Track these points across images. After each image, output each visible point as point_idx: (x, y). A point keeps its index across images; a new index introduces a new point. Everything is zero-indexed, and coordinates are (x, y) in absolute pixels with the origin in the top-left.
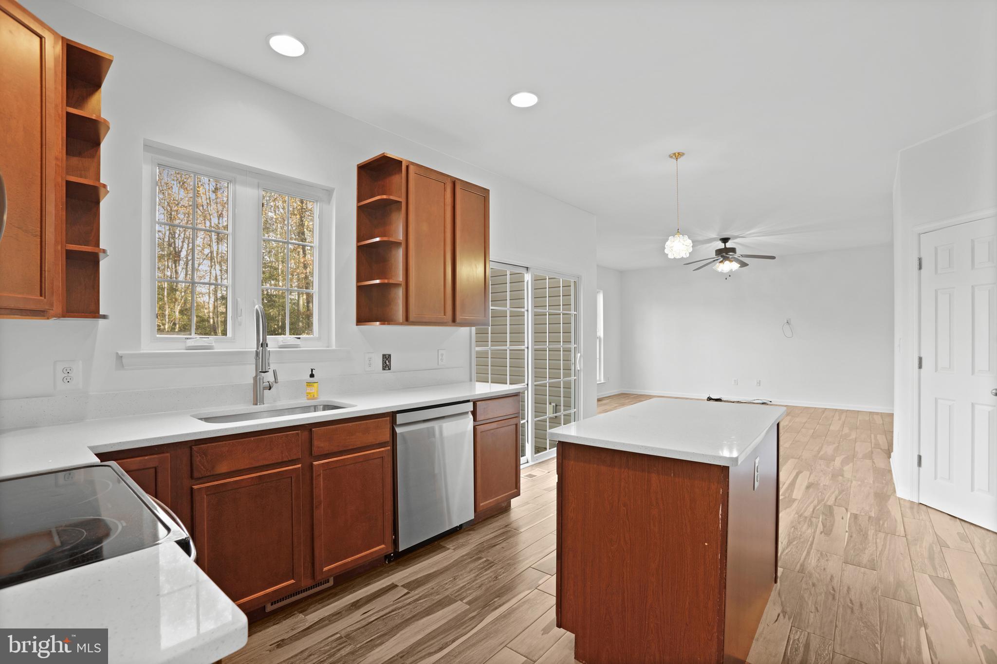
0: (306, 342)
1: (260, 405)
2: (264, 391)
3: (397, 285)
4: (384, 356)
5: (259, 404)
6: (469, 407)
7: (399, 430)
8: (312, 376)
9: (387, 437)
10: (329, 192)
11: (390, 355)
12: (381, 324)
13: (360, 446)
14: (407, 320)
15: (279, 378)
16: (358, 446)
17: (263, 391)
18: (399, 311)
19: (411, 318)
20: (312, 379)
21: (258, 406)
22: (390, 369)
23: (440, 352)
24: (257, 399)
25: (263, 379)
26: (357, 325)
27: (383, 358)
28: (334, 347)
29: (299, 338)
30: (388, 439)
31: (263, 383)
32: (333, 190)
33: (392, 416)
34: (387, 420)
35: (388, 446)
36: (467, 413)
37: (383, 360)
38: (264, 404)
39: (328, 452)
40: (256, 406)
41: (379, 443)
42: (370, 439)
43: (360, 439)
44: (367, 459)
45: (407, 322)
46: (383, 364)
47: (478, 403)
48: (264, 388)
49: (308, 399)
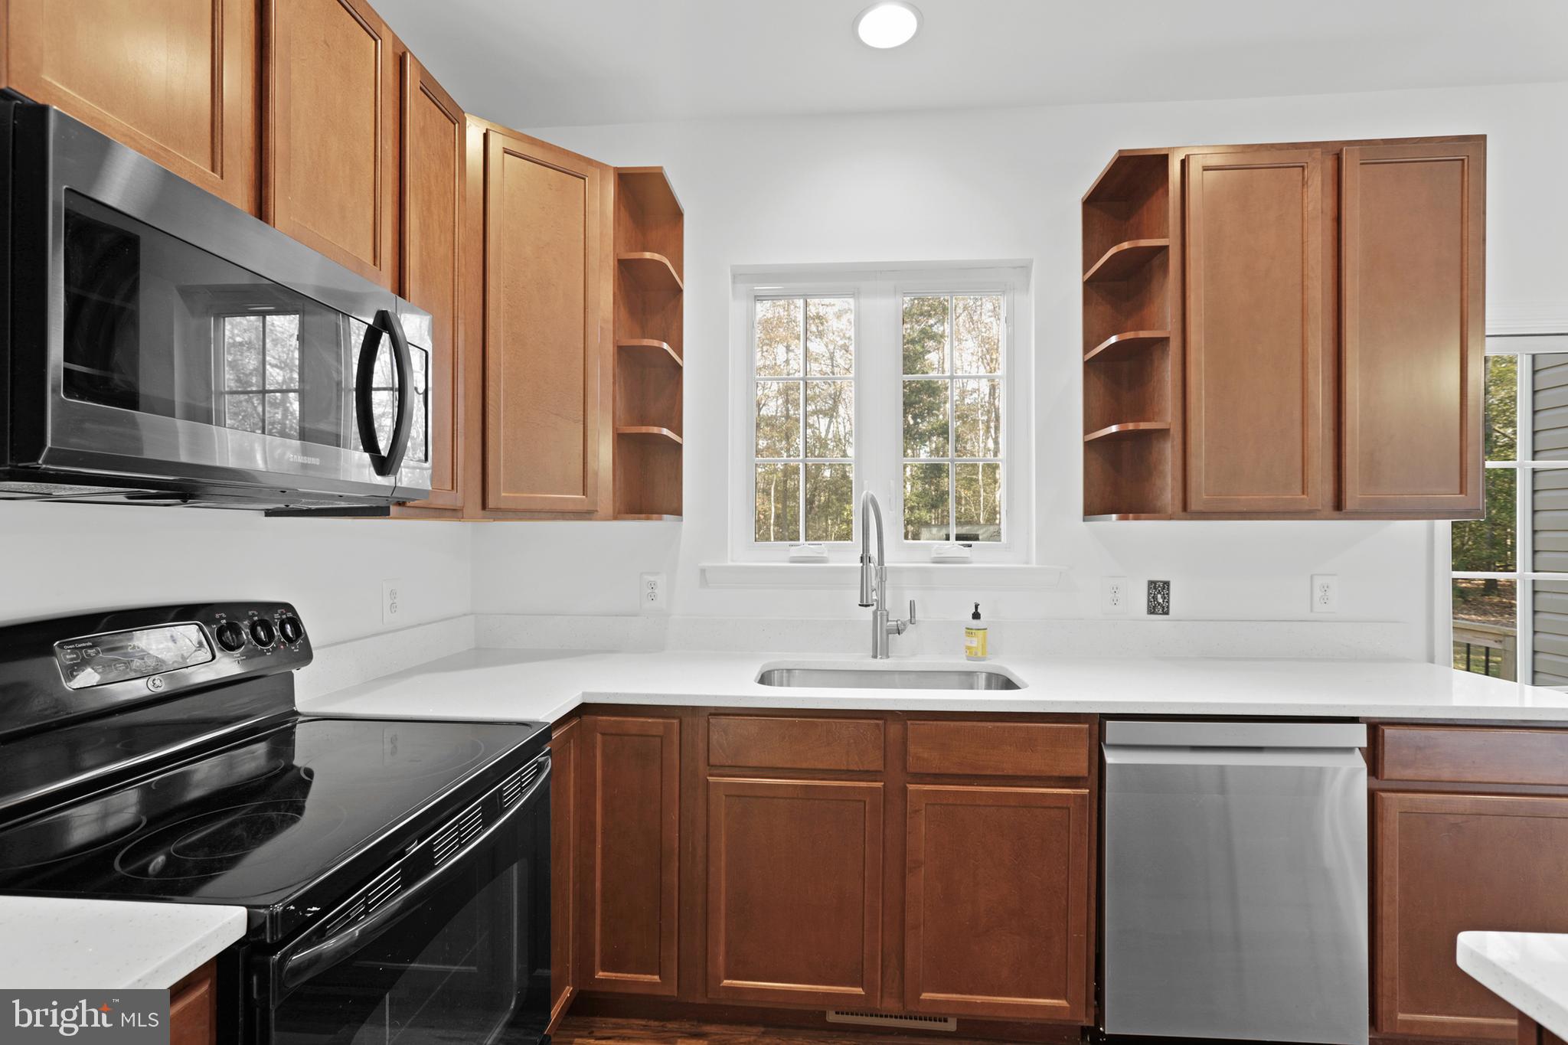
0: (980, 555)
1: (881, 658)
2: (890, 635)
3: (1164, 433)
4: (1152, 584)
5: (879, 657)
6: (1359, 736)
7: (1111, 758)
8: (976, 616)
9: (1080, 765)
10: (1025, 268)
11: (1167, 584)
12: (1121, 519)
13: (1010, 773)
14: (1186, 511)
15: (918, 615)
16: (1005, 773)
17: (888, 636)
18: (1168, 490)
19: (1194, 505)
20: (976, 622)
21: (878, 660)
22: (1167, 613)
23: (1319, 582)
24: (879, 649)
25: (888, 615)
26: (1084, 521)
27: (1149, 589)
28: (1034, 565)
29: (970, 546)
30: (1084, 773)
31: (888, 621)
32: (1031, 261)
33: (1096, 723)
34: (1081, 730)
35: (1086, 788)
36: (1349, 750)
37: (1149, 594)
38: (888, 657)
39: (937, 771)
40: (875, 660)
41: (1060, 777)
42: (1035, 763)
43: (1009, 761)
44: (1026, 802)
45: (1184, 513)
46: (1149, 601)
47: (1389, 732)
48: (889, 632)
49: (969, 658)
